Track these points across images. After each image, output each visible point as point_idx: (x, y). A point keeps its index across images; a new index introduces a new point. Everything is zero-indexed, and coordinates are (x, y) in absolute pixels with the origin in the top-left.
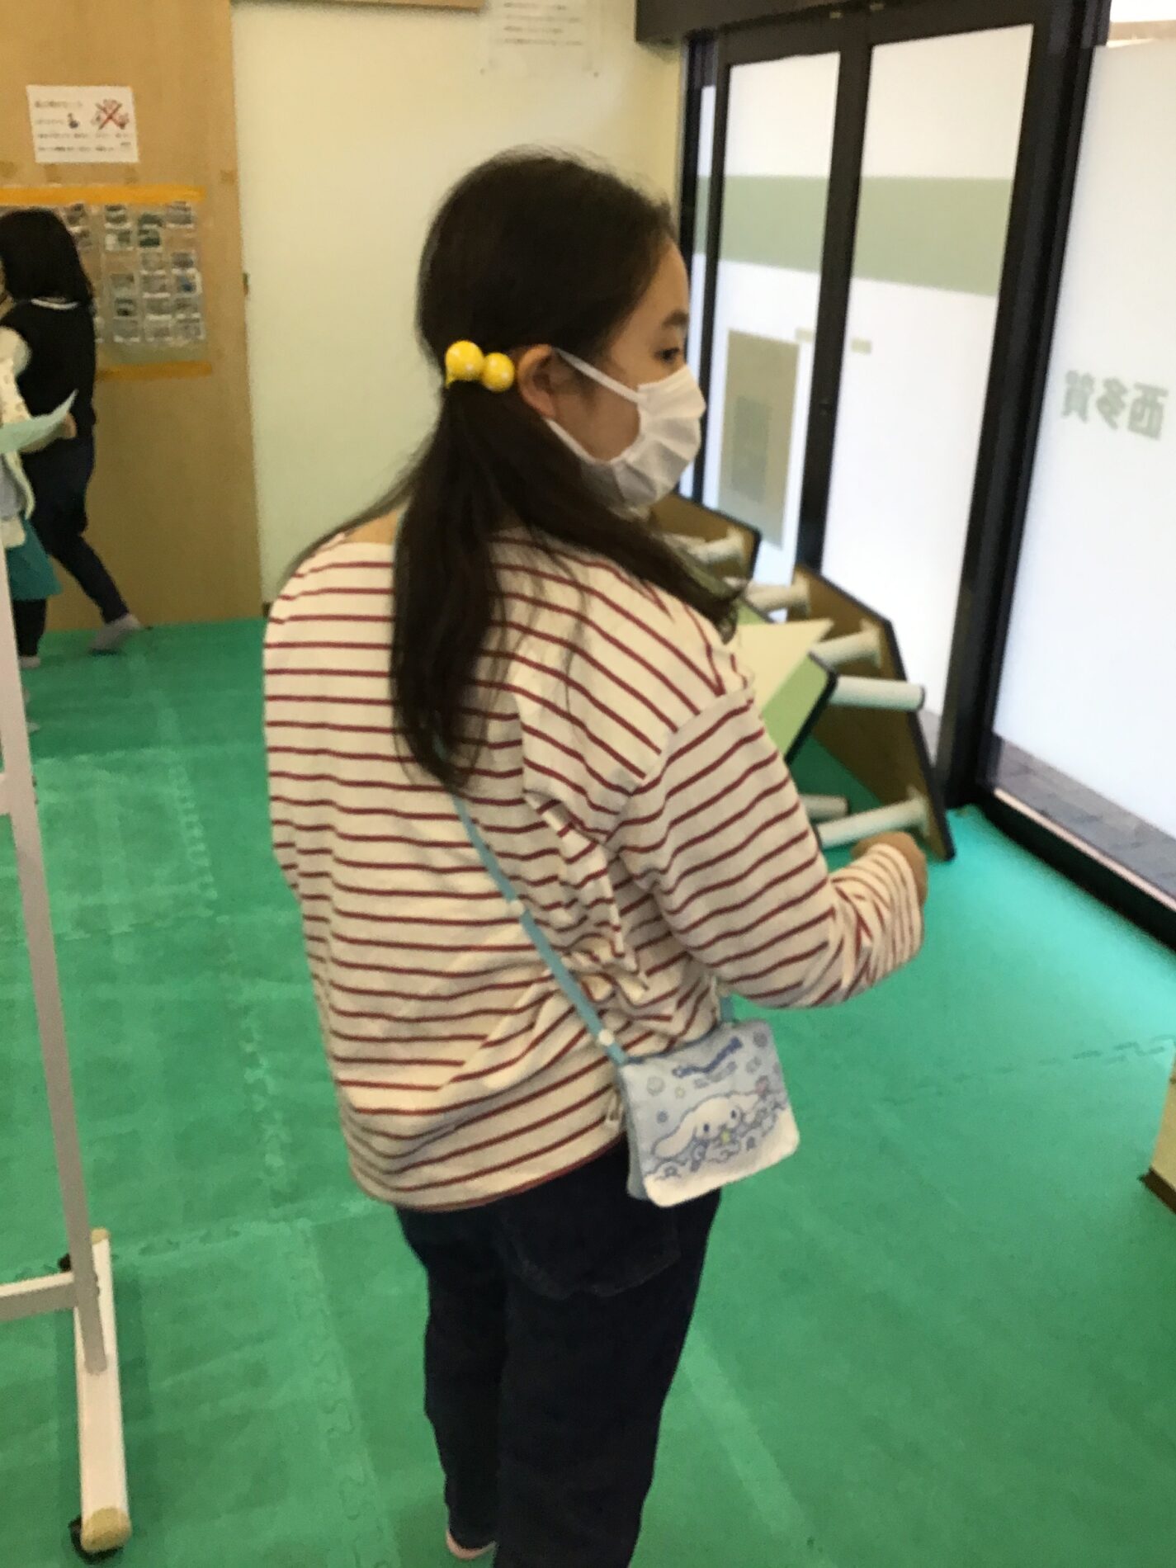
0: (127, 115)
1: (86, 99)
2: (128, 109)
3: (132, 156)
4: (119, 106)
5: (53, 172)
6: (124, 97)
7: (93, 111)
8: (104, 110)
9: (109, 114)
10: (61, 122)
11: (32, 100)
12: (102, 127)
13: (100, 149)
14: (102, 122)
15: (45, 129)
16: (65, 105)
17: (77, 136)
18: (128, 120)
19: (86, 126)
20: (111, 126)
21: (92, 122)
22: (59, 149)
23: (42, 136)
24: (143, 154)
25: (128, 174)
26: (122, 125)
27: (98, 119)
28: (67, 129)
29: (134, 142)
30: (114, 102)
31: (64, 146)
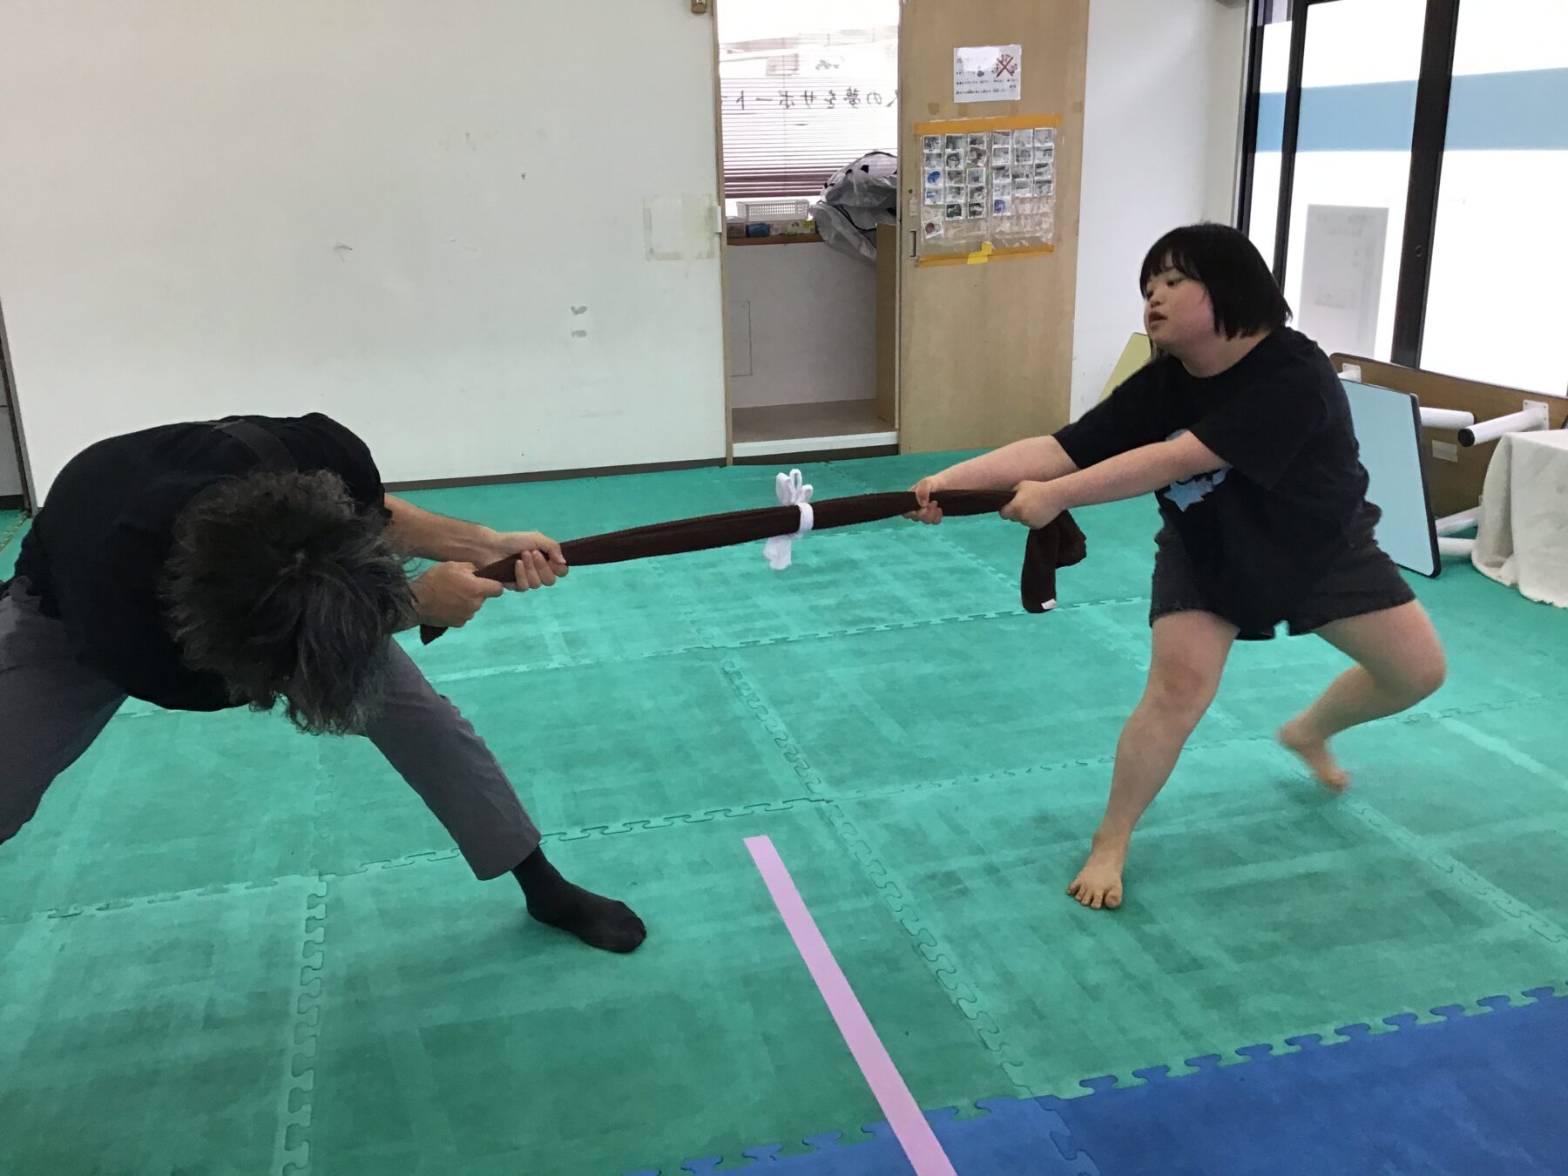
0: (1016, 65)
2: (1017, 60)
3: (1016, 95)
4: (1013, 58)
5: (964, 109)
6: (1016, 51)
7: (994, 64)
8: (1001, 62)
9: (1003, 65)
11: (957, 58)
12: (998, 76)
13: (995, 91)
14: (999, 70)
15: (962, 78)
16: (977, 60)
17: (982, 82)
18: (1016, 68)
19: (989, 74)
20: (1005, 74)
21: (993, 72)
22: (970, 92)
23: (959, 83)
24: (1023, 92)
25: (1011, 106)
26: (1012, 73)
27: (997, 69)
29: (1018, 84)
30: (1009, 56)
31: (973, 90)
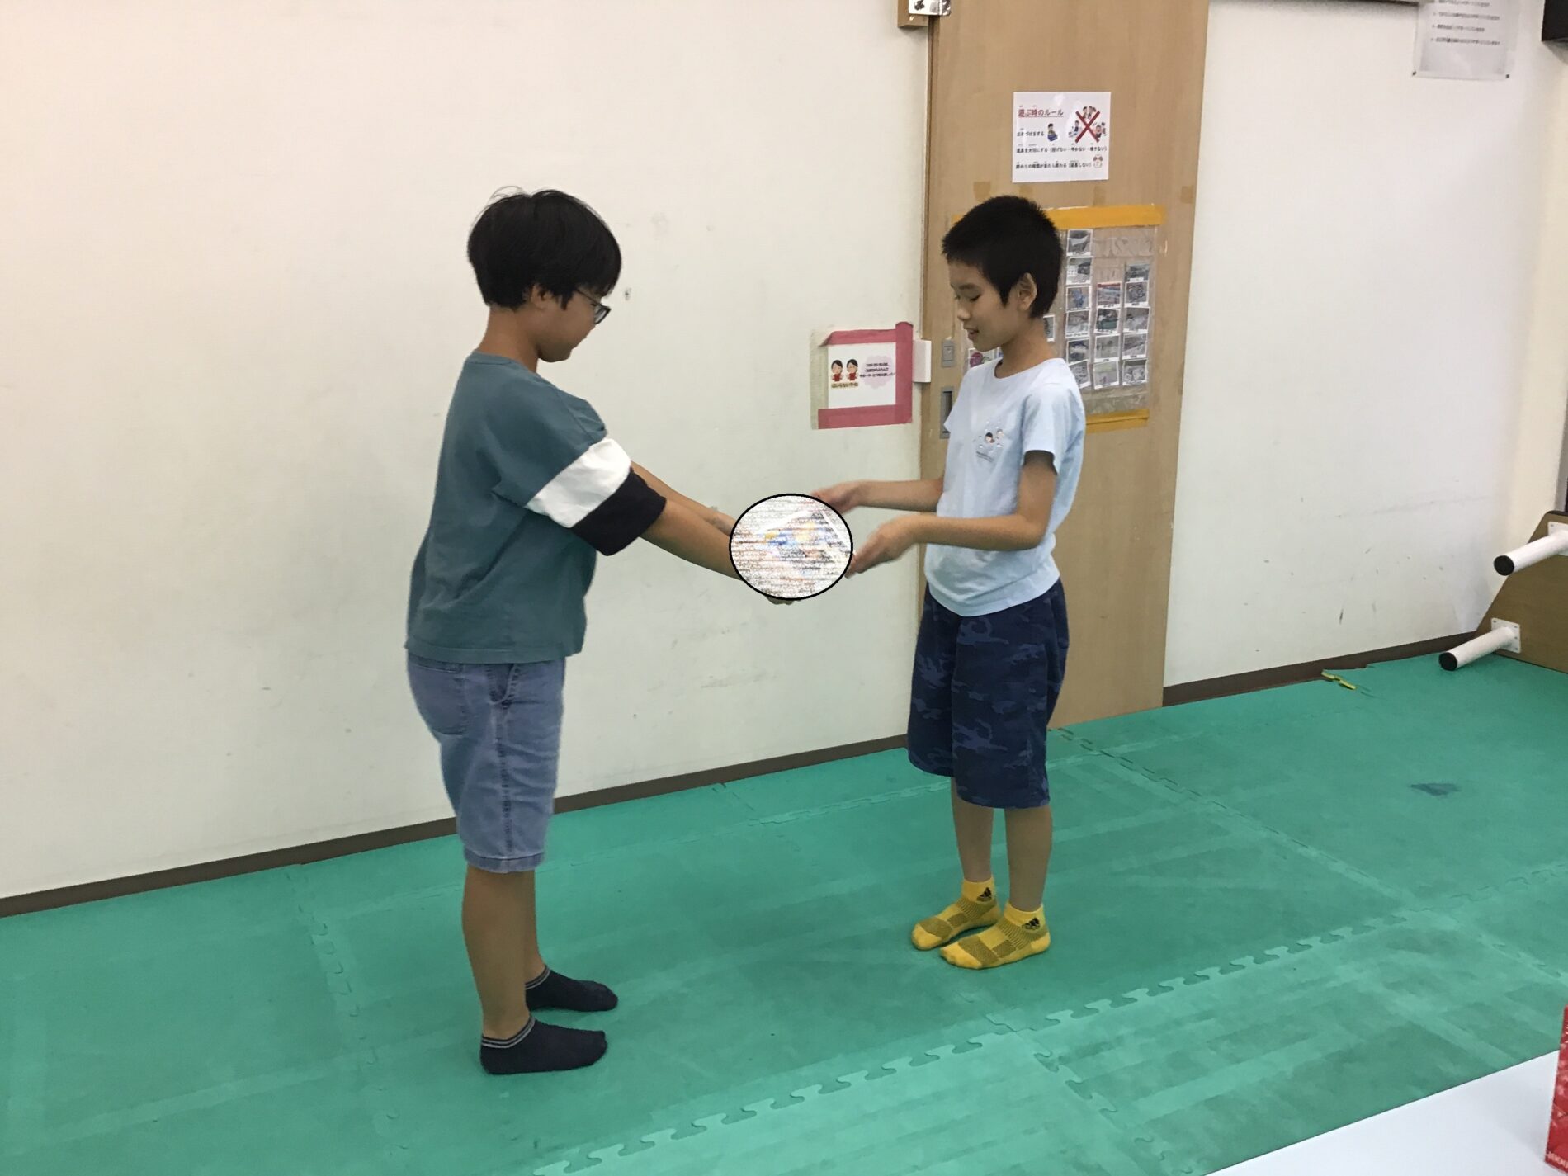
0: (1103, 124)
1: (1066, 105)
2: (1105, 118)
3: (1102, 173)
6: (1102, 101)
8: (1083, 119)
9: (1087, 122)
10: (1043, 134)
12: (1077, 141)
14: (1079, 133)
15: (1025, 142)
17: (1054, 150)
18: (1104, 131)
22: (1036, 166)
25: (1096, 194)
26: (1097, 137)
27: (1077, 129)
28: (1044, 141)
29: (1106, 155)
30: (1094, 109)
31: (1041, 162)
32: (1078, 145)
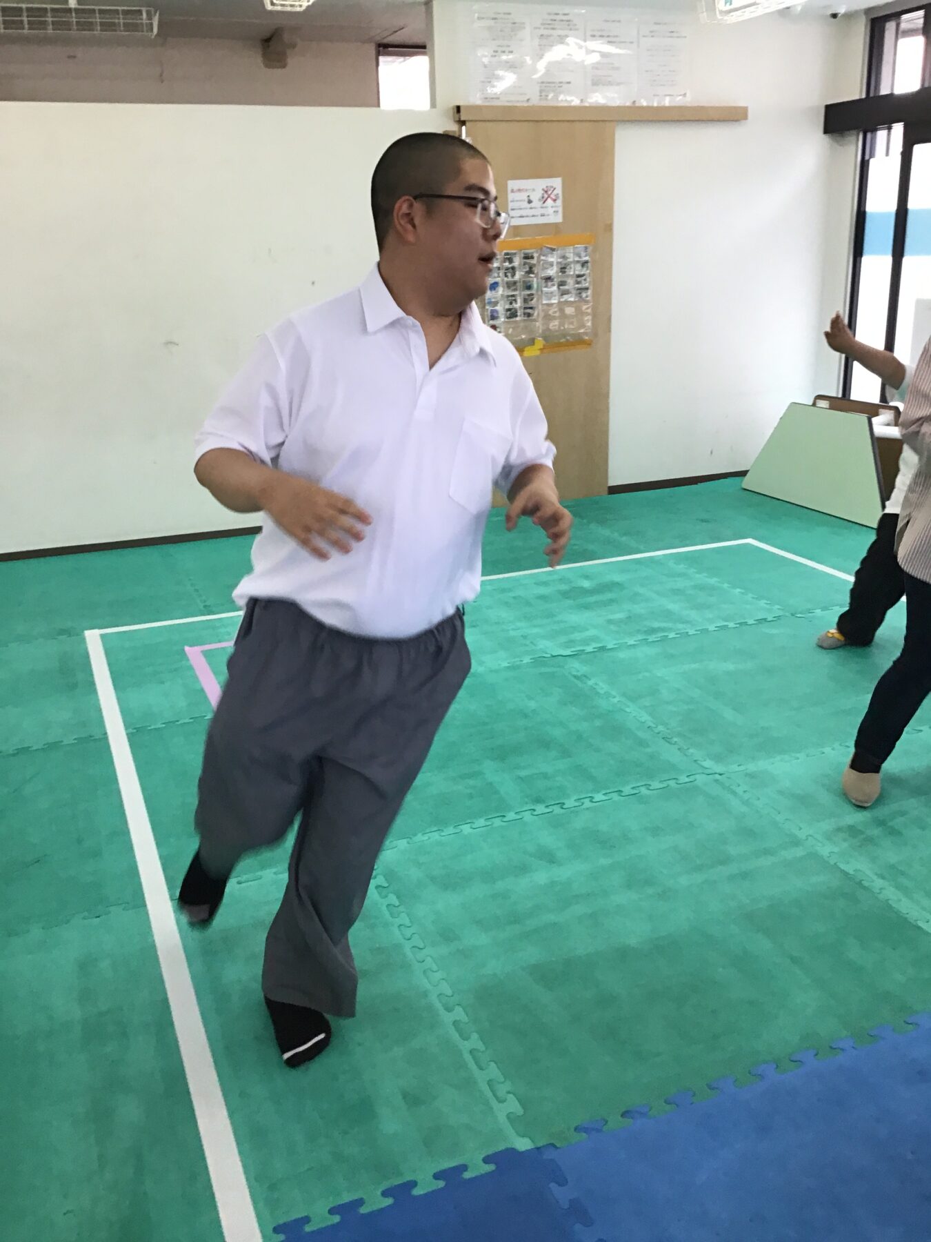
1: (536, 186)
2: (559, 191)
3: (559, 219)
4: (555, 189)
6: (557, 183)
7: (539, 193)
9: (547, 194)
10: (525, 201)
11: (509, 189)
12: (544, 202)
13: (543, 215)
14: (544, 199)
16: (526, 190)
17: (531, 208)
19: (536, 203)
20: (549, 202)
21: (540, 200)
22: (522, 217)
23: (513, 210)
24: (564, 216)
25: (555, 227)
26: (555, 200)
27: (543, 197)
28: (525, 204)
29: (560, 210)
30: (552, 187)
31: (524, 214)
32: (545, 205)
